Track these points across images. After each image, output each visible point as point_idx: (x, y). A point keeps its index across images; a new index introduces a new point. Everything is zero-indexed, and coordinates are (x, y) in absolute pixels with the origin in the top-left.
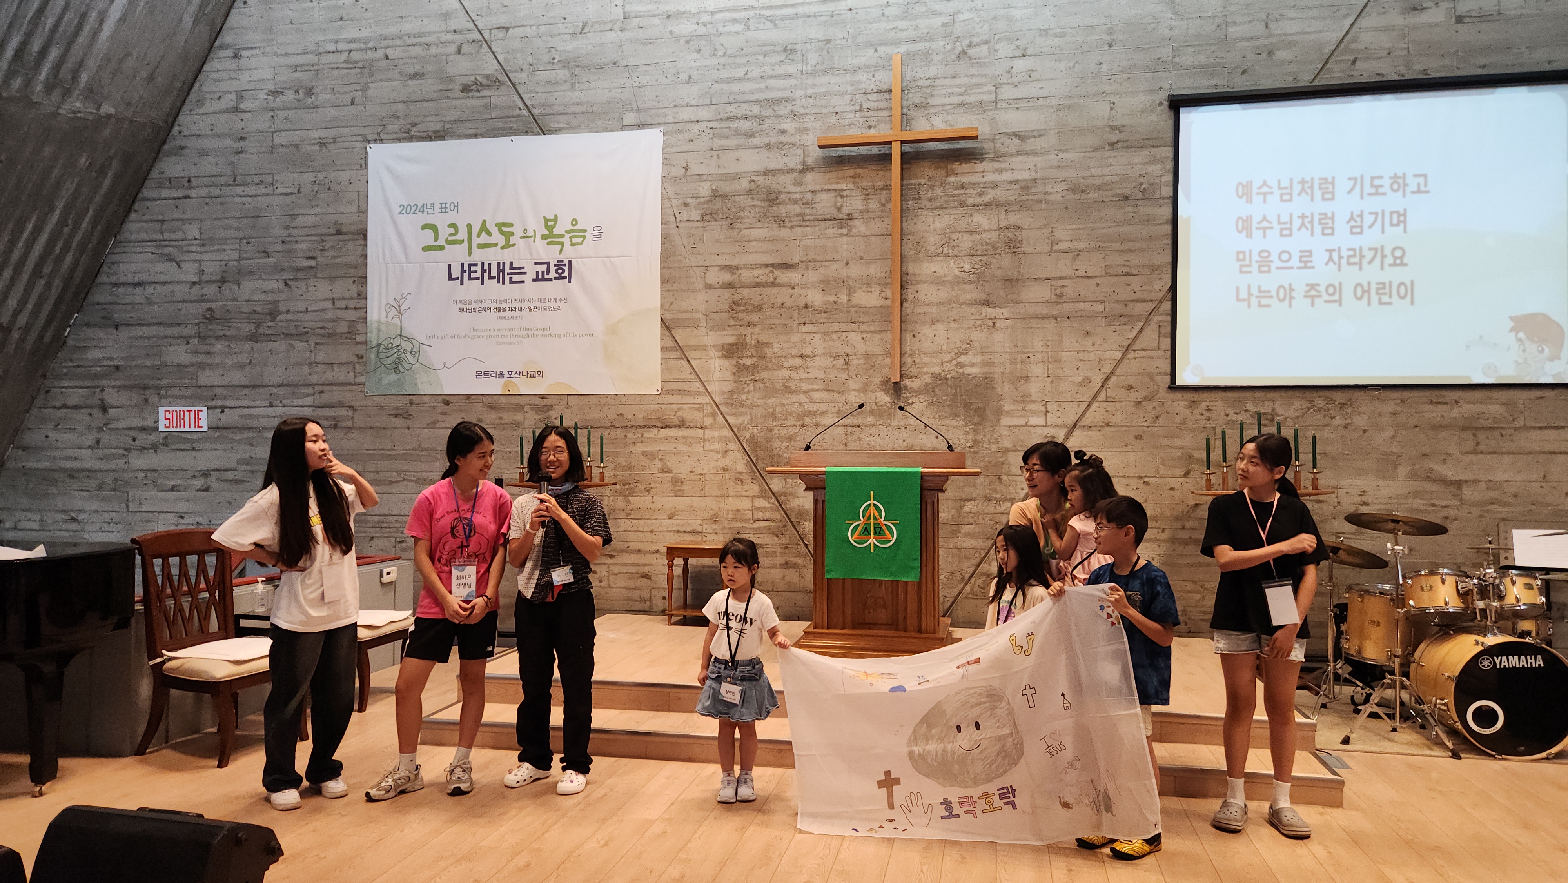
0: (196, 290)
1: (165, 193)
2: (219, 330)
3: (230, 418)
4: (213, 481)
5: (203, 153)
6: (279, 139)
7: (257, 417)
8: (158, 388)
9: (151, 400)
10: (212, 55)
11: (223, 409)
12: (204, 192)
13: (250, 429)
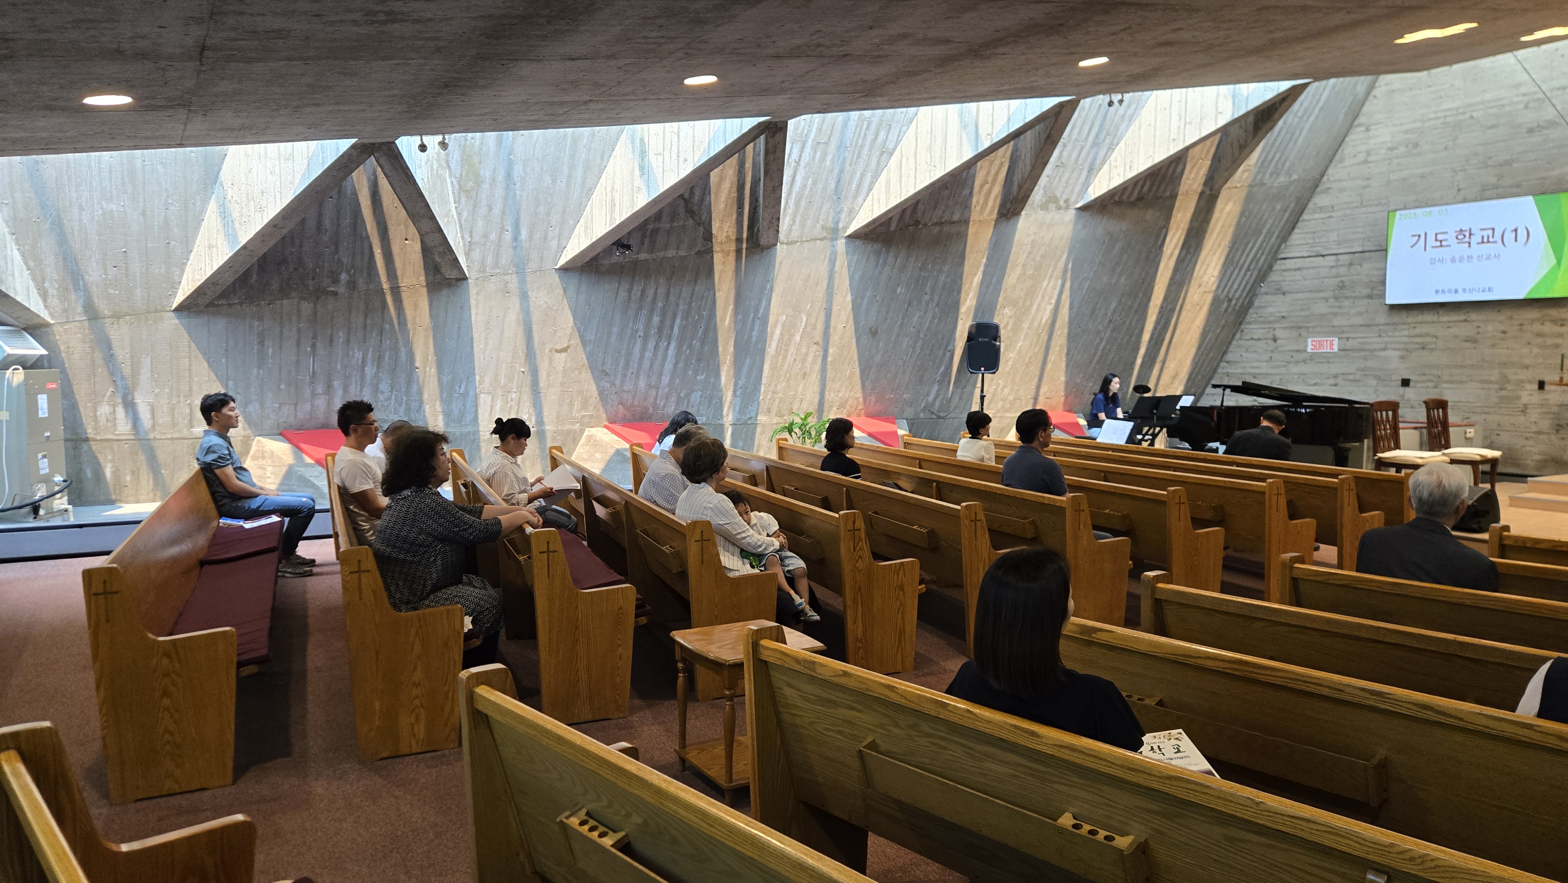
0: (1334, 271)
1: (1317, 216)
2: (1347, 293)
3: (1350, 344)
4: (1340, 381)
5: (1342, 190)
6: (1392, 177)
7: (1370, 343)
8: (1307, 328)
9: (1303, 334)
10: (1351, 131)
11: (1348, 339)
12: (1341, 213)
13: (1364, 350)
